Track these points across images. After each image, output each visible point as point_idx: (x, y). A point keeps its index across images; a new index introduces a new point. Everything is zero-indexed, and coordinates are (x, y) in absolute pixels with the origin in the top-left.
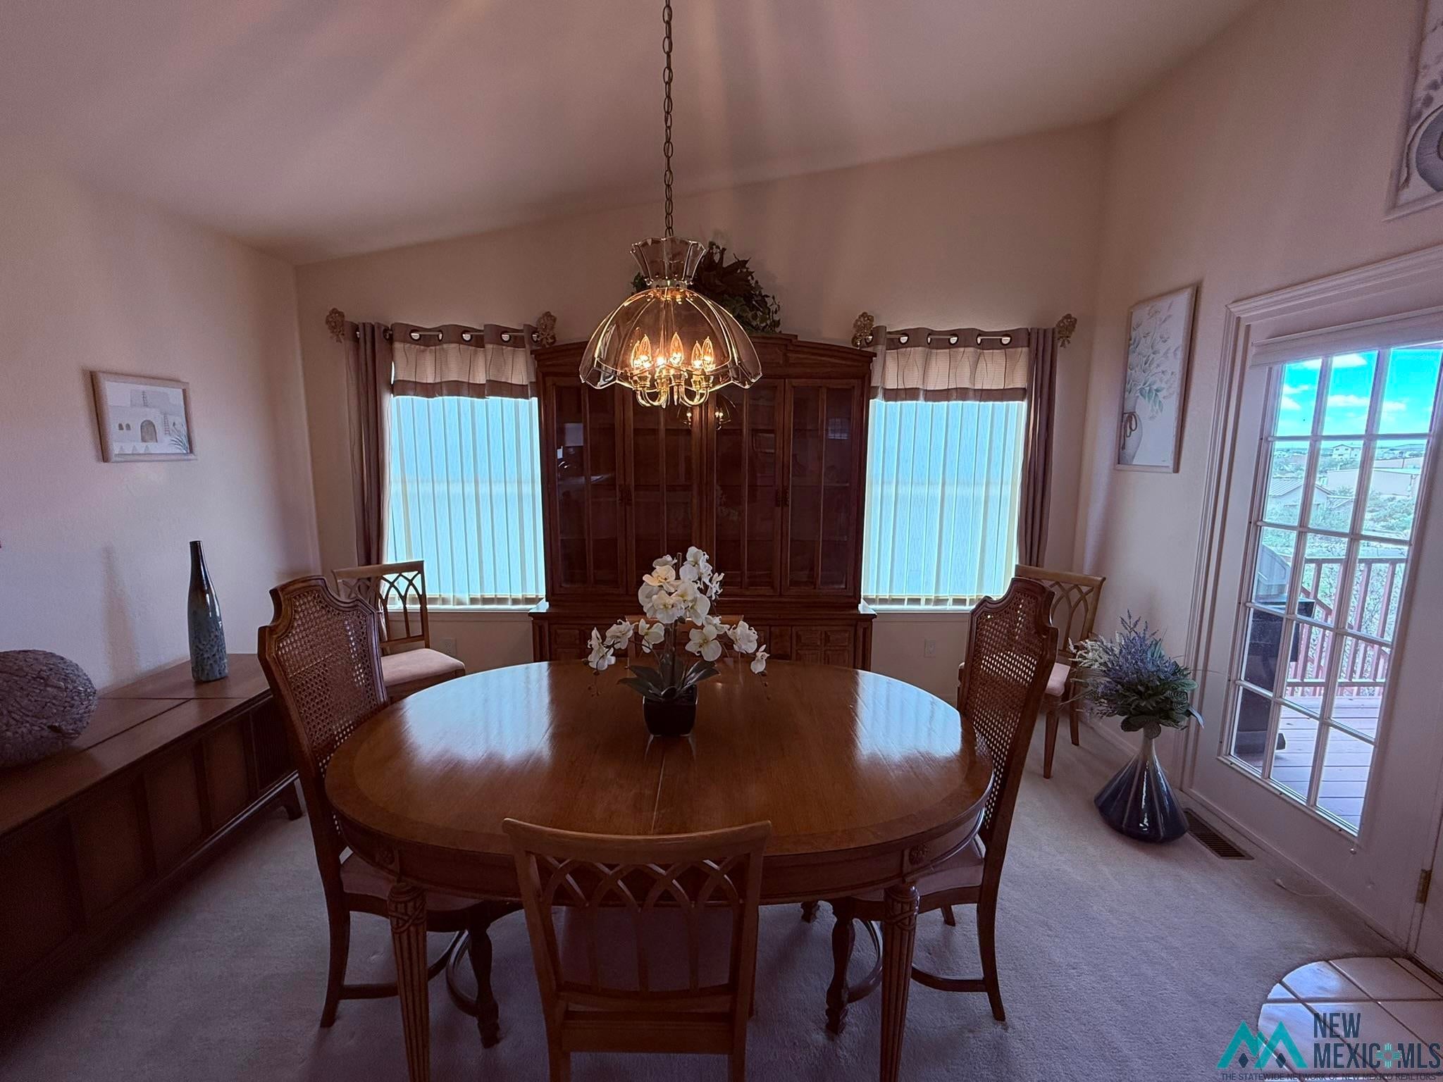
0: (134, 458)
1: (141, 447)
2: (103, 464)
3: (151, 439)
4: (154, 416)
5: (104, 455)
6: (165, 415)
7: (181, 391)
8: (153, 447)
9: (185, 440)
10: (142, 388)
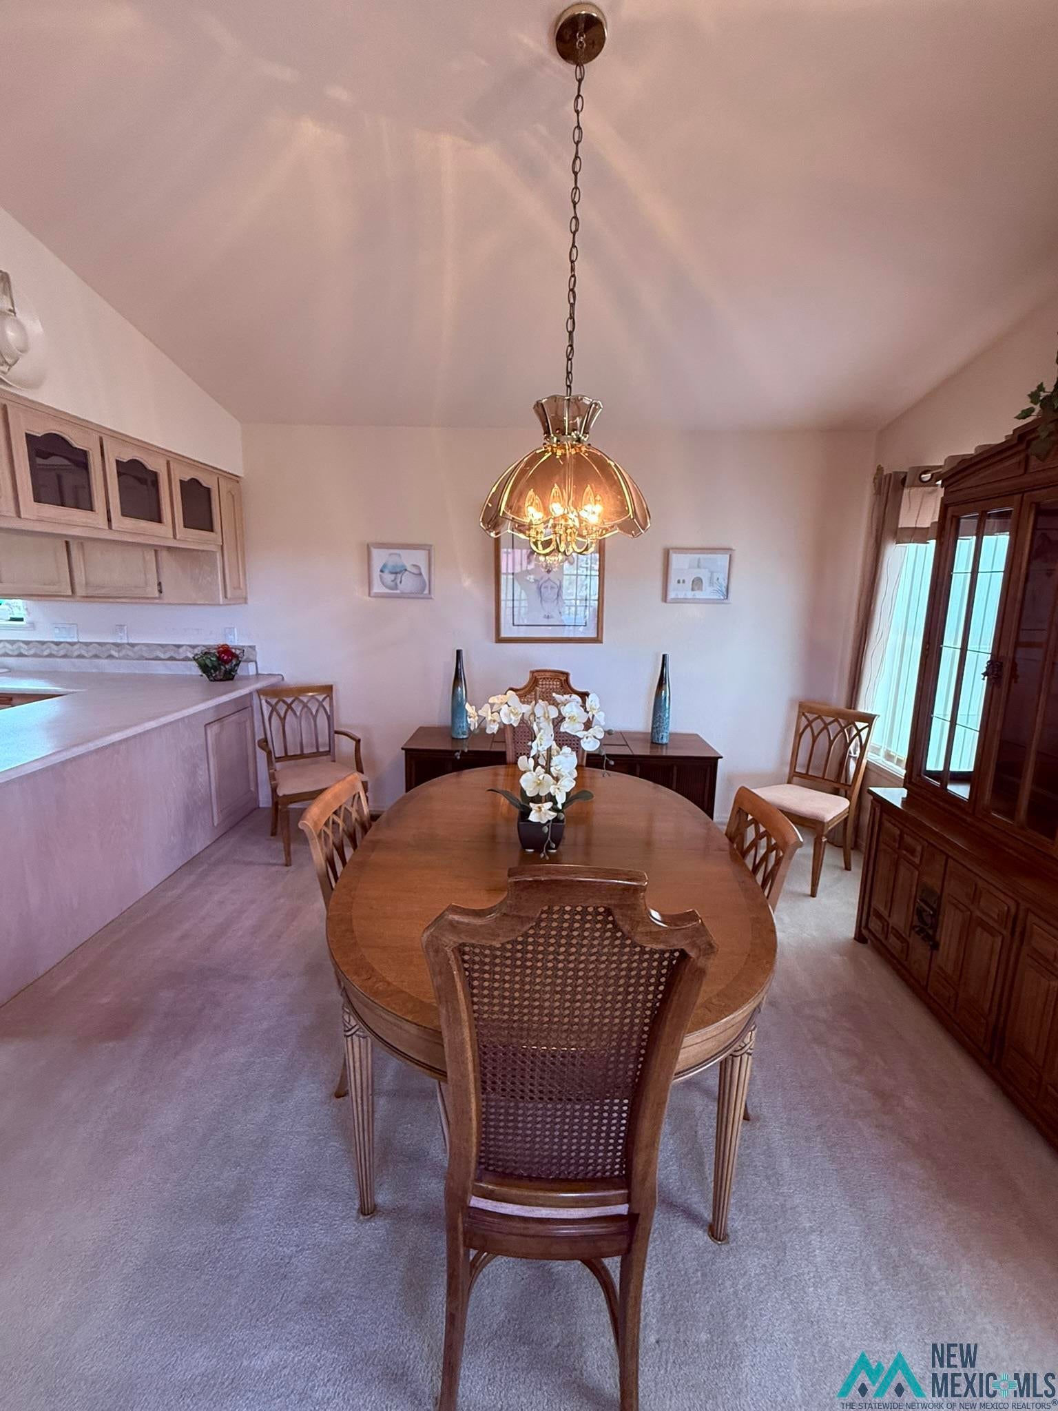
0: (684, 601)
1: (690, 595)
2: (664, 604)
3: (698, 589)
4: (704, 575)
5: (665, 598)
6: (712, 573)
7: (728, 556)
8: (699, 595)
9: (724, 590)
10: (698, 556)
